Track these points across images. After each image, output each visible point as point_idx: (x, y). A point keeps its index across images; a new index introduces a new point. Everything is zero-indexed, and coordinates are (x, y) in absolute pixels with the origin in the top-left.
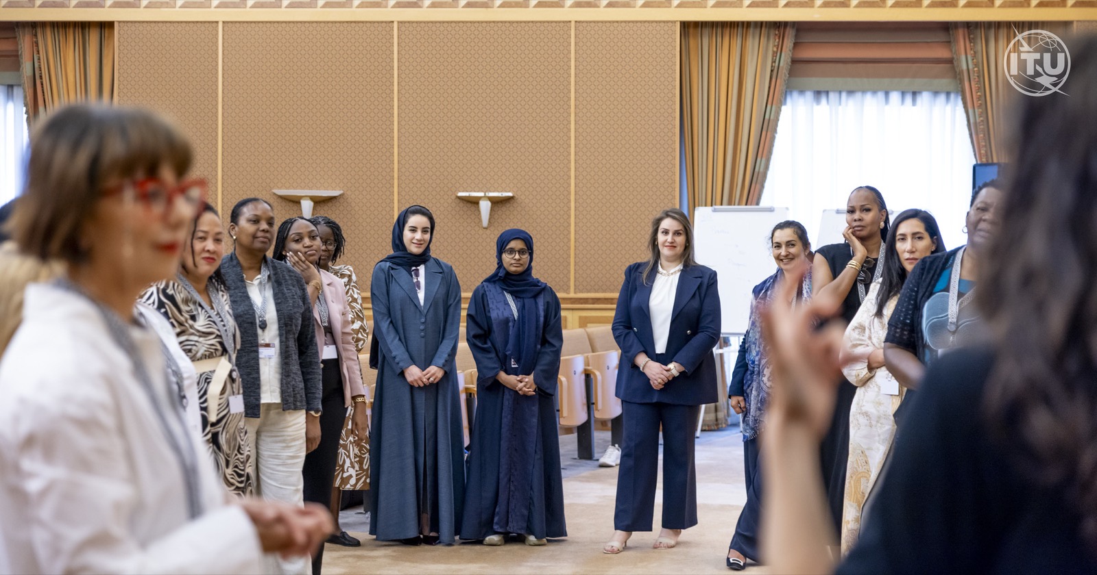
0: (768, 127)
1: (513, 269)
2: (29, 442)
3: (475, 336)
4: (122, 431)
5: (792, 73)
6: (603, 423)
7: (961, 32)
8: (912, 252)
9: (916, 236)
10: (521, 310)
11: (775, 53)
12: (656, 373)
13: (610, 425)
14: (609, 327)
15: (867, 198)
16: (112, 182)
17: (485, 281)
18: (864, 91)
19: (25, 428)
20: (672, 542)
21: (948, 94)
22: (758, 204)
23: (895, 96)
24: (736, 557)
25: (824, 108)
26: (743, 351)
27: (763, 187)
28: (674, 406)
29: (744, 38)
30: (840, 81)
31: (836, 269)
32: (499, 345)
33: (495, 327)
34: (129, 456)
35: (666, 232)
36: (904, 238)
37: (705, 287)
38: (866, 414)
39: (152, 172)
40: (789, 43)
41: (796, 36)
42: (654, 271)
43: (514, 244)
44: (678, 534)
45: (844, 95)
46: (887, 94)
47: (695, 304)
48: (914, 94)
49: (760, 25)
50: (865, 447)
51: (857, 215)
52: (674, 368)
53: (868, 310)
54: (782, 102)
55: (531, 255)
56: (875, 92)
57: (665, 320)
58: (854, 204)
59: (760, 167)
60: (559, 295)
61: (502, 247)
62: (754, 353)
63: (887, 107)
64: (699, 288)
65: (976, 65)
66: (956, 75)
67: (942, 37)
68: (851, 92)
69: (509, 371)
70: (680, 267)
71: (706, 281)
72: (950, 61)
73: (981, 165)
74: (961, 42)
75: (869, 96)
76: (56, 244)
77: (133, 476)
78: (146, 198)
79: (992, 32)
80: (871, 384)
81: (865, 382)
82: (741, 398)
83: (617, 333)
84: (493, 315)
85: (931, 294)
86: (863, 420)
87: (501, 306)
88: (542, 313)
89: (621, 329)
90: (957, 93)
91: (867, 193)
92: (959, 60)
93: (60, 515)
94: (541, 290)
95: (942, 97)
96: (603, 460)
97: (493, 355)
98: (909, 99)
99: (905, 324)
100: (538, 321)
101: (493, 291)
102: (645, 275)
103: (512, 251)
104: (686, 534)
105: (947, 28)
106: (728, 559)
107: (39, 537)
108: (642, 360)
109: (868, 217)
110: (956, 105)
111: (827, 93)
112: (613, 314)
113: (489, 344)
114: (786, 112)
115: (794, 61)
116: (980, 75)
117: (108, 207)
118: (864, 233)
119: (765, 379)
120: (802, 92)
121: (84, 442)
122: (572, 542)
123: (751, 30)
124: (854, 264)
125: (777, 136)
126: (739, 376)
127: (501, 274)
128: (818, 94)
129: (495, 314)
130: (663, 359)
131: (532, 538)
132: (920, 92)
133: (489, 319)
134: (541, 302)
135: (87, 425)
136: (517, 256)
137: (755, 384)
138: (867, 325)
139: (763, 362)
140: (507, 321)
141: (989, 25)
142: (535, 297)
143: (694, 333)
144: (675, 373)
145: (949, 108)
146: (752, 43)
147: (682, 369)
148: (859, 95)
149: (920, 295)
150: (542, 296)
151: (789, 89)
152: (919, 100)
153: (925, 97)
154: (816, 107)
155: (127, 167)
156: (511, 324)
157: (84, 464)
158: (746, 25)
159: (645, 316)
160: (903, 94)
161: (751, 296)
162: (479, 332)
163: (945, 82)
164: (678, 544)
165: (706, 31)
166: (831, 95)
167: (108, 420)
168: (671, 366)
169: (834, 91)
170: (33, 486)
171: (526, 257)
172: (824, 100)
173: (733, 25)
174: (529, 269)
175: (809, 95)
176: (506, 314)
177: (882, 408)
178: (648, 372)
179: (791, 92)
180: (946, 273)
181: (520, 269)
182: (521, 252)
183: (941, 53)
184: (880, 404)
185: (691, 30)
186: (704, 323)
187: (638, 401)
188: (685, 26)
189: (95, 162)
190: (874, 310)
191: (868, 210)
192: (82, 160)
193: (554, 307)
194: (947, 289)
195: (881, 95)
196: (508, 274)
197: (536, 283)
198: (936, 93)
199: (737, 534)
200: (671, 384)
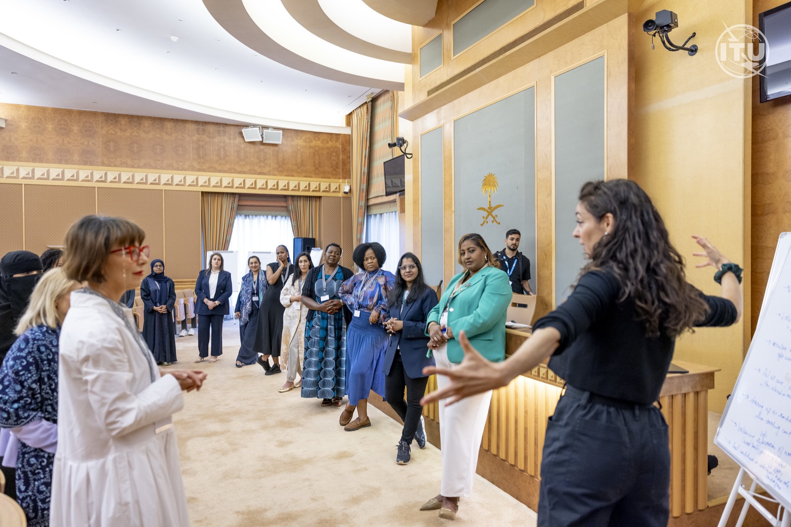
0: (230, 226)
1: (158, 272)
2: (86, 359)
3: (144, 296)
4: (125, 350)
5: (238, 209)
6: (179, 322)
7: (290, 198)
8: (304, 266)
9: (305, 261)
10: (161, 287)
11: (232, 203)
12: (211, 304)
13: (181, 322)
14: (194, 290)
15: (282, 249)
16: (115, 248)
17: (148, 277)
18: (260, 215)
19: (83, 354)
20: (215, 360)
21: (286, 217)
22: (227, 250)
23: (270, 217)
24: (239, 363)
25: (247, 220)
26: (240, 297)
27: (229, 245)
28: (216, 315)
29: (222, 197)
30: (253, 212)
31: (274, 270)
32: (153, 299)
33: (152, 292)
34: (129, 361)
35: (215, 259)
36: (301, 262)
37: (227, 277)
38: (289, 316)
39: (132, 242)
40: (237, 200)
41: (239, 198)
42: (210, 272)
43: (157, 264)
44: (216, 358)
45: (254, 216)
46: (267, 216)
47: (224, 282)
48: (275, 216)
49: (227, 193)
50: (288, 326)
51: (280, 255)
52: (217, 303)
53: (289, 284)
54: (235, 218)
55: (164, 267)
56: (263, 216)
57: (214, 287)
58: (278, 251)
59: (227, 239)
60: (173, 280)
61: (153, 265)
62: (243, 298)
63: (268, 220)
64: (226, 277)
65: (294, 208)
66: (288, 211)
67: (284, 199)
68: (256, 216)
69: (156, 306)
70: (219, 271)
71: (228, 276)
72: (286, 207)
73: (296, 238)
74: (290, 202)
75: (262, 217)
76: (90, 275)
77: (131, 369)
78: (130, 253)
79: (299, 199)
80: (291, 307)
81: (289, 306)
82: (239, 313)
83: (197, 292)
84: (151, 289)
85: (317, 280)
86: (288, 318)
87: (154, 285)
88: (168, 288)
89: (198, 291)
90: (288, 217)
91: (282, 247)
92: (289, 206)
93: (104, 389)
94: (167, 280)
95: (284, 218)
96: (181, 334)
97: (151, 301)
98: (274, 218)
99: (308, 289)
100: (167, 290)
101: (150, 280)
102: (207, 273)
103: (157, 266)
104: (219, 357)
105: (285, 197)
106: (236, 364)
107: (93, 399)
108: (206, 300)
109: (283, 255)
110: (288, 220)
111: (249, 216)
112: (195, 286)
113: (149, 298)
114: (236, 221)
115: (239, 205)
116: (296, 211)
117: (114, 258)
118: (283, 260)
119: (248, 306)
120: (241, 215)
121: (113, 358)
122: (180, 363)
123: (224, 195)
124: (280, 268)
125: (233, 229)
126: (238, 306)
127: (154, 274)
128: (246, 216)
129: (152, 288)
130: (213, 300)
131: (166, 363)
132: (277, 216)
133: (149, 290)
134: (168, 284)
135: (112, 350)
136: (159, 267)
137: (244, 308)
138: (289, 288)
139: (247, 301)
140: (156, 290)
141: (298, 196)
142: (166, 282)
143: (224, 292)
144: (217, 304)
145: (286, 221)
146: (225, 199)
147: (220, 303)
148: (259, 217)
149: (313, 280)
150: (168, 282)
151: (237, 214)
152: (277, 219)
153: (279, 218)
154: (245, 220)
155: (122, 242)
156: (157, 292)
157: (113, 367)
158: (223, 193)
159: (207, 286)
160: (272, 216)
161: (241, 280)
162: (146, 294)
163: (285, 213)
164: (217, 361)
165: (210, 195)
166: (250, 216)
167: (121, 347)
168: (216, 302)
169: (251, 215)
170: (90, 378)
171: (162, 268)
172: (248, 218)
173: (218, 193)
174: (163, 272)
175: (243, 216)
176: (156, 288)
177: (295, 314)
178: (208, 304)
179: (237, 215)
180: (320, 273)
181: (160, 272)
182: (160, 266)
183: (284, 204)
184: (294, 313)
185: (204, 194)
186: (227, 289)
187: (204, 314)
188: (203, 193)
189: (107, 239)
190: (291, 283)
191: (283, 253)
192: (101, 239)
193: (172, 285)
194: (321, 278)
195: (265, 217)
196: (156, 274)
197: (166, 278)
198: (282, 216)
199: (239, 356)
200: (215, 308)
